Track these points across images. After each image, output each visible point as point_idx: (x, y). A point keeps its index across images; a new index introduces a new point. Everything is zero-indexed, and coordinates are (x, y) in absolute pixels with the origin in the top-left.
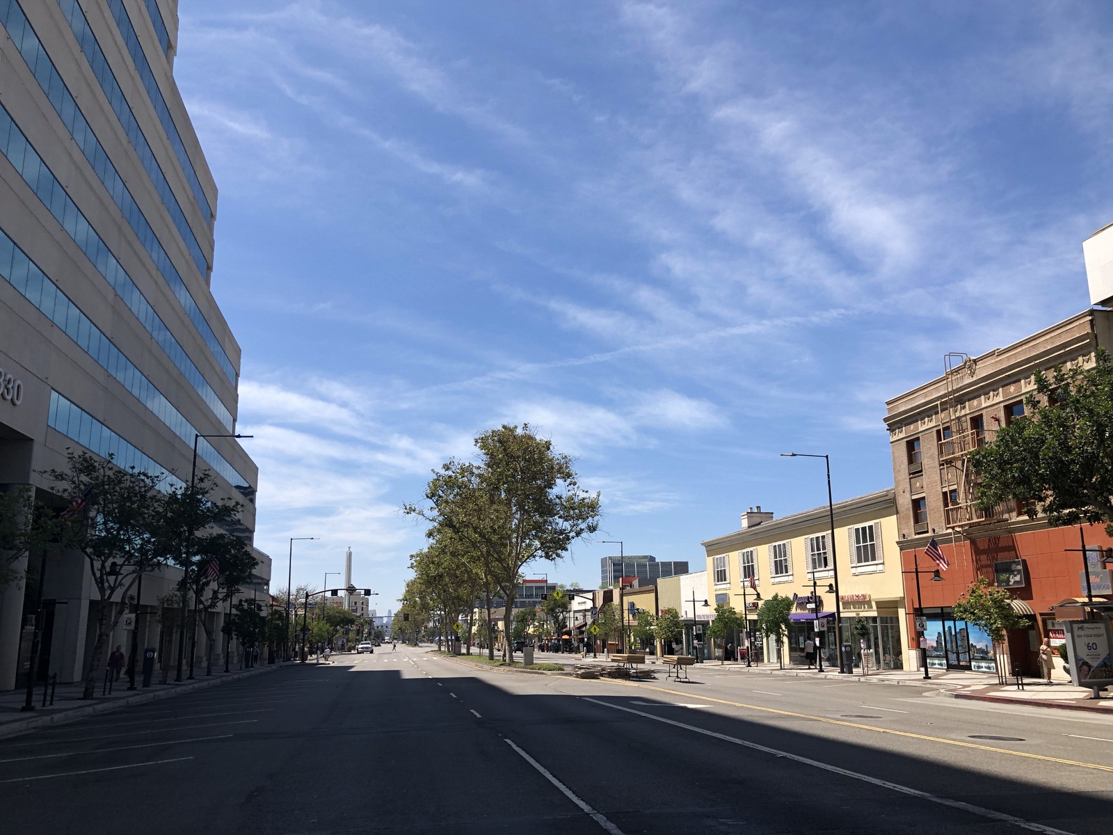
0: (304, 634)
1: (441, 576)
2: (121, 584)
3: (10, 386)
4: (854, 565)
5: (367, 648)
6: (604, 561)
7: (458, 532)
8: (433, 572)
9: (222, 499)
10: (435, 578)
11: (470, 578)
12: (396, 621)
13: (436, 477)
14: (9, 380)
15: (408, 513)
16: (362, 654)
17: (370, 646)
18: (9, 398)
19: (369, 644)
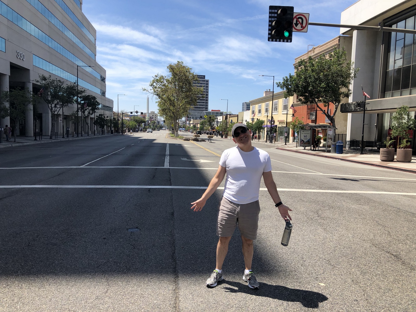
2: (56, 111)
3: (21, 55)
4: (282, 111)
6: (243, 104)
14: (21, 53)
15: (144, 91)
18: (21, 59)
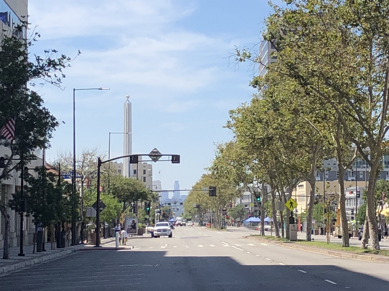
0: (98, 211)
1: (270, 139)
5: (165, 230)
7: (306, 84)
8: (260, 133)
9: (45, 52)
10: (263, 141)
11: (310, 141)
12: (195, 196)
13: (275, 13)
15: (241, 60)
16: (158, 238)
17: (168, 228)
19: (167, 225)
